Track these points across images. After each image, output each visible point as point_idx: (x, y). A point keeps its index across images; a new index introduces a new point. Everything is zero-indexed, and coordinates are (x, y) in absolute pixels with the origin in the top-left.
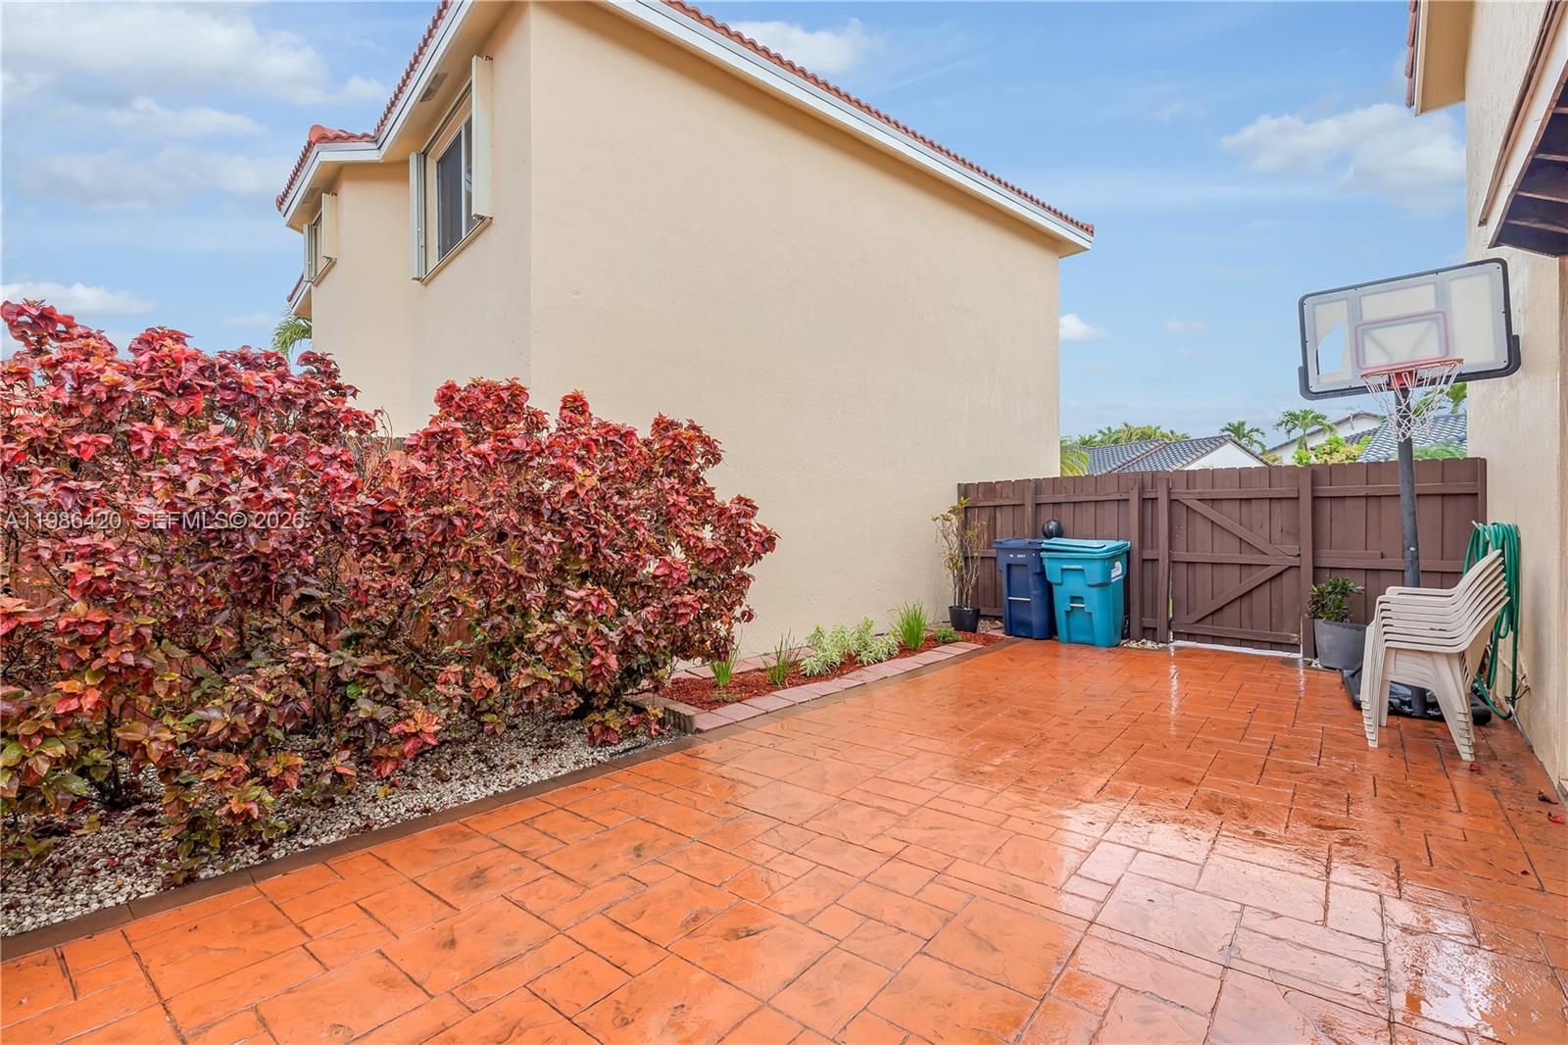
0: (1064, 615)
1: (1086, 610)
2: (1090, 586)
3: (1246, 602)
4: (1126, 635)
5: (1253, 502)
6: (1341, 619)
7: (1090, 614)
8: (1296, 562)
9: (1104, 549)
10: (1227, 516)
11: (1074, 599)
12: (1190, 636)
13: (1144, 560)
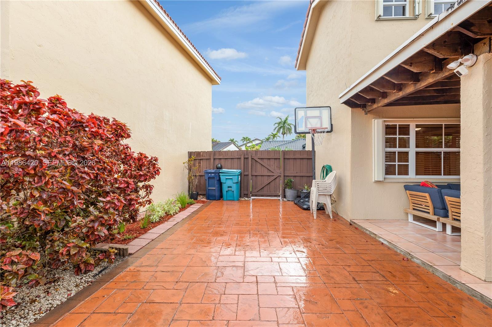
0: (226, 192)
1: (232, 190)
2: (234, 183)
3: (269, 185)
4: (240, 197)
5: (271, 159)
6: (291, 188)
7: (233, 191)
8: (279, 174)
9: (238, 172)
10: (265, 163)
11: (229, 187)
12: (256, 196)
13: (244, 175)
